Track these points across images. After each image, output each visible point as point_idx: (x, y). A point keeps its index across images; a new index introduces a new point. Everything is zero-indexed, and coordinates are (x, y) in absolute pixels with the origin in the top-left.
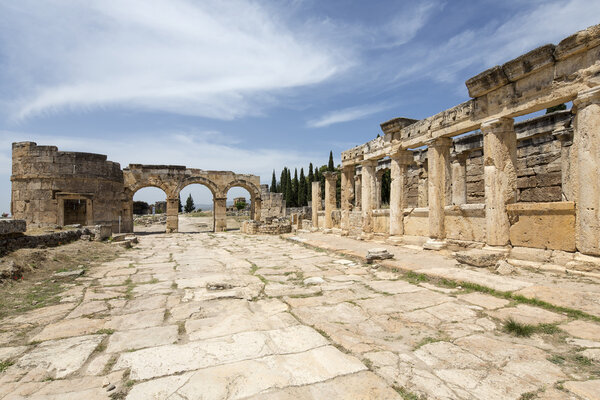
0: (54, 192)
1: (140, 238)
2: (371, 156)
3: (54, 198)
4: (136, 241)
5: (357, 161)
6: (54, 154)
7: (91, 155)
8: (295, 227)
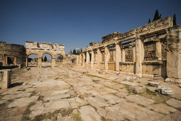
0: (5, 55)
1: (31, 68)
2: (88, 50)
3: (5, 56)
4: (30, 69)
5: (86, 51)
6: (5, 44)
7: (16, 45)
8: (73, 66)
